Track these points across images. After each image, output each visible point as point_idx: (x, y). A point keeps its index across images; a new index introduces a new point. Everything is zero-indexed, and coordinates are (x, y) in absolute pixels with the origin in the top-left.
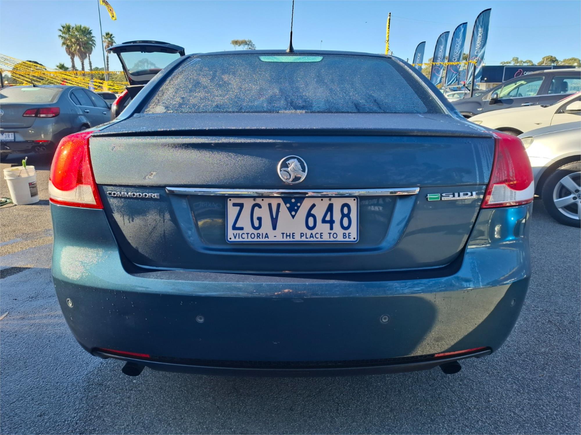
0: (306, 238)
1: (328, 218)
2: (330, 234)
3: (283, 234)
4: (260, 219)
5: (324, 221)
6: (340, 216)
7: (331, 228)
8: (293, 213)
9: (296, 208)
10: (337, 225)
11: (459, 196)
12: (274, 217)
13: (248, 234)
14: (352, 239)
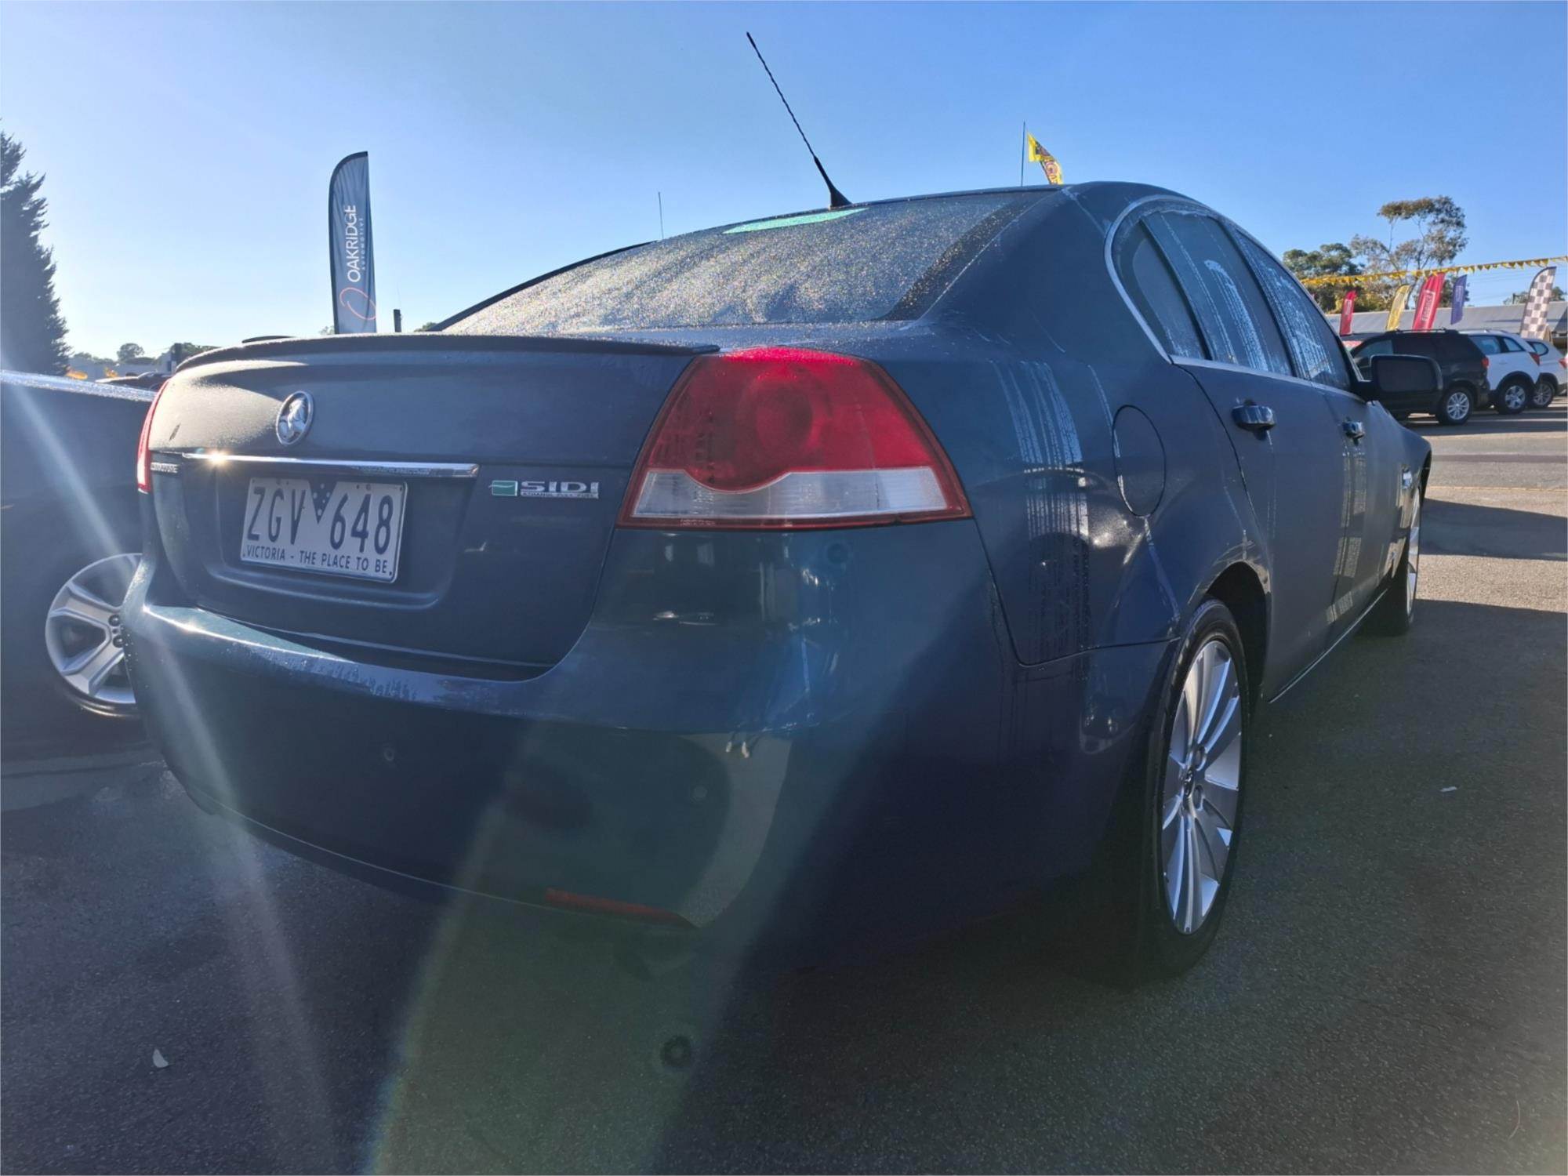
0: (329, 565)
1: (360, 528)
2: (359, 559)
3: (302, 552)
4: (279, 520)
5: (355, 533)
6: (377, 522)
7: (362, 549)
8: (320, 512)
9: (324, 501)
10: (369, 543)
11: (558, 489)
12: (296, 518)
13: (263, 548)
14: (387, 576)
